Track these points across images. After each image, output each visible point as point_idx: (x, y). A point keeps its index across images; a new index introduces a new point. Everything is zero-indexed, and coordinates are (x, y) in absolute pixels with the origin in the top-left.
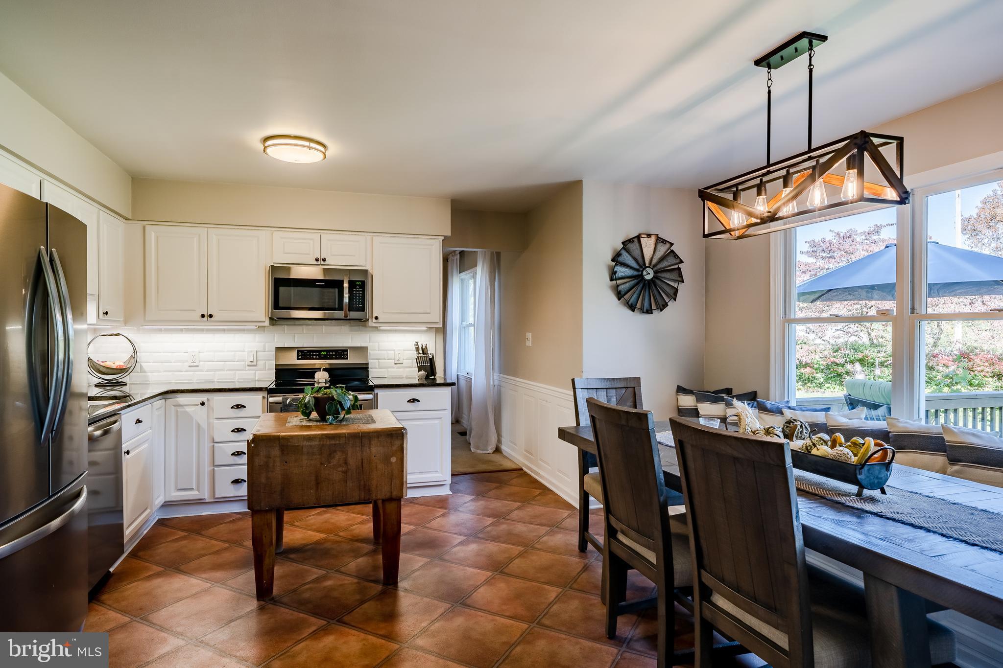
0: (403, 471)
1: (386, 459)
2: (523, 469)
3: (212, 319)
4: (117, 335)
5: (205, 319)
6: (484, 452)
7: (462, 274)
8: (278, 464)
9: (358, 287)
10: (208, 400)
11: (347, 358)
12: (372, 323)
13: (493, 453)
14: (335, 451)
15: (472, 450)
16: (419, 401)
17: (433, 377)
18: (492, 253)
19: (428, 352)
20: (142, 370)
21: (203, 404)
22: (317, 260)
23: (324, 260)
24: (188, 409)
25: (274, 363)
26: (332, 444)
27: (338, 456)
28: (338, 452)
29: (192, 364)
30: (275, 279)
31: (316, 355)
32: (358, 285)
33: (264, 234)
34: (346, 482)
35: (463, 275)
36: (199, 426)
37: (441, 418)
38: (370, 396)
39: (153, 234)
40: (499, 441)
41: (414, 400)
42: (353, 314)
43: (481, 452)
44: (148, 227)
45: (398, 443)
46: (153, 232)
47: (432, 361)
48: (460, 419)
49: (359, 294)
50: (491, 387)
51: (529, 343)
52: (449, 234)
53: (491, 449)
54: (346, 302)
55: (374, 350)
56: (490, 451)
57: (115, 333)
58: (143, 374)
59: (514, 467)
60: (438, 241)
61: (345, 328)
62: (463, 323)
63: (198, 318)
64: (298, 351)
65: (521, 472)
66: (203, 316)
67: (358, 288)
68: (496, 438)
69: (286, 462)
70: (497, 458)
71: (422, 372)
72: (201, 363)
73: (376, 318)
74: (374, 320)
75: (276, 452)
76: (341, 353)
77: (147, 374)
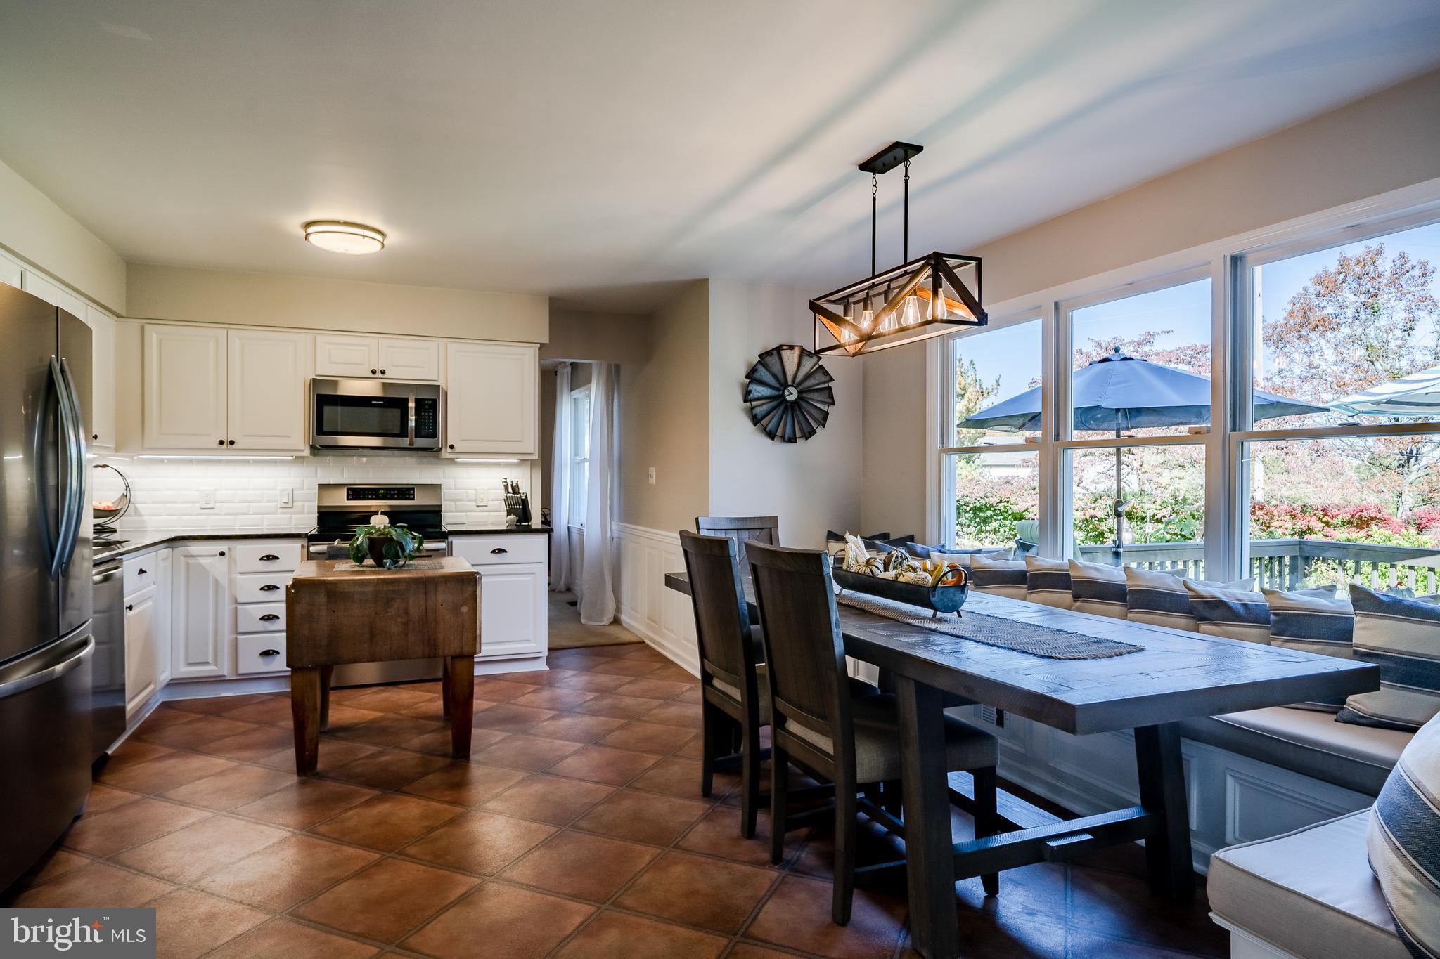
0: (476, 623)
1: (456, 609)
2: (644, 642)
3: (234, 446)
4: (104, 466)
5: (224, 446)
6: (598, 624)
7: (574, 392)
8: (324, 613)
9: (427, 407)
10: (229, 548)
11: (413, 499)
12: (446, 453)
13: (610, 625)
14: (393, 599)
15: (583, 621)
16: (506, 552)
17: (527, 524)
18: (609, 366)
19: (520, 491)
20: (137, 513)
21: (222, 554)
22: (374, 372)
23: (383, 372)
24: (202, 561)
25: (315, 504)
26: (390, 591)
27: (397, 604)
28: (397, 600)
29: (205, 506)
30: (318, 396)
31: (372, 495)
32: (427, 405)
33: (304, 338)
34: (407, 635)
35: (576, 394)
36: (216, 582)
37: (534, 573)
38: (442, 545)
39: (154, 336)
40: (618, 609)
41: (500, 551)
42: (420, 442)
43: (594, 623)
44: (147, 328)
45: (469, 590)
46: (154, 334)
47: (524, 502)
48: (572, 586)
49: (429, 416)
50: (609, 542)
51: (652, 481)
52: (546, 340)
53: (608, 620)
54: (411, 427)
55: (450, 489)
56: (606, 622)
57: (101, 464)
58: (137, 518)
59: (633, 639)
60: (532, 350)
61: (411, 460)
62: (577, 457)
63: (216, 445)
64: (348, 489)
65: (642, 645)
66: (221, 442)
67: (427, 409)
68: (614, 606)
69: (334, 611)
70: (615, 630)
71: (512, 517)
72: (217, 505)
73: (452, 447)
74: (449, 450)
75: (322, 599)
76: (405, 492)
77: (146, 518)
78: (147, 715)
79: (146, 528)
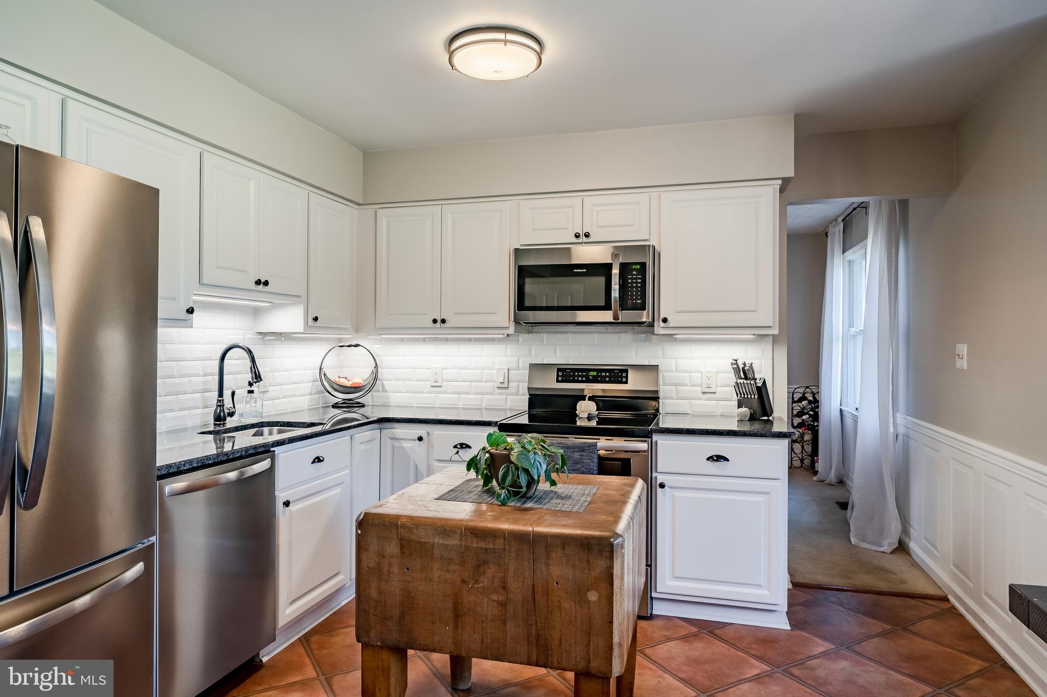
0: (611, 622)
1: (579, 592)
2: (948, 600)
3: (446, 325)
4: (357, 346)
5: (438, 324)
6: (875, 548)
7: (847, 253)
9: (635, 273)
10: (428, 433)
11: (626, 382)
12: (659, 328)
13: (892, 553)
14: (486, 562)
15: (853, 540)
16: (728, 460)
17: (766, 418)
18: (892, 204)
19: (757, 376)
20: (383, 388)
21: (420, 439)
22: (577, 236)
23: (587, 235)
24: (406, 445)
25: (526, 385)
26: (481, 548)
27: (491, 570)
28: (491, 566)
29: (435, 384)
30: (519, 267)
31: (582, 376)
32: (635, 270)
33: (507, 205)
34: (504, 623)
36: (416, 468)
37: (767, 493)
38: (643, 446)
39: (384, 219)
40: (905, 530)
41: (719, 458)
42: (625, 316)
43: (869, 547)
44: (379, 211)
45: (602, 564)
46: (384, 216)
47: (762, 391)
48: (845, 479)
49: (637, 283)
50: (891, 438)
51: (963, 364)
52: (791, 174)
53: (889, 544)
54: (615, 298)
55: (671, 371)
56: (886, 548)
57: (354, 344)
58: (385, 394)
59: (930, 590)
60: (770, 189)
61: (626, 336)
63: (431, 324)
64: (559, 370)
65: (945, 606)
66: (435, 321)
67: (634, 275)
68: (900, 527)
69: (407, 569)
70: (897, 564)
71: (744, 410)
72: (445, 383)
73: (665, 320)
74: (662, 324)
76: (618, 375)
77: (390, 394)
78: (343, 603)
79: (389, 403)
